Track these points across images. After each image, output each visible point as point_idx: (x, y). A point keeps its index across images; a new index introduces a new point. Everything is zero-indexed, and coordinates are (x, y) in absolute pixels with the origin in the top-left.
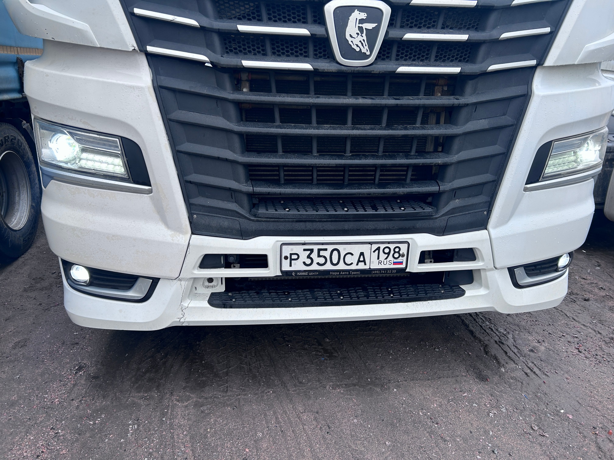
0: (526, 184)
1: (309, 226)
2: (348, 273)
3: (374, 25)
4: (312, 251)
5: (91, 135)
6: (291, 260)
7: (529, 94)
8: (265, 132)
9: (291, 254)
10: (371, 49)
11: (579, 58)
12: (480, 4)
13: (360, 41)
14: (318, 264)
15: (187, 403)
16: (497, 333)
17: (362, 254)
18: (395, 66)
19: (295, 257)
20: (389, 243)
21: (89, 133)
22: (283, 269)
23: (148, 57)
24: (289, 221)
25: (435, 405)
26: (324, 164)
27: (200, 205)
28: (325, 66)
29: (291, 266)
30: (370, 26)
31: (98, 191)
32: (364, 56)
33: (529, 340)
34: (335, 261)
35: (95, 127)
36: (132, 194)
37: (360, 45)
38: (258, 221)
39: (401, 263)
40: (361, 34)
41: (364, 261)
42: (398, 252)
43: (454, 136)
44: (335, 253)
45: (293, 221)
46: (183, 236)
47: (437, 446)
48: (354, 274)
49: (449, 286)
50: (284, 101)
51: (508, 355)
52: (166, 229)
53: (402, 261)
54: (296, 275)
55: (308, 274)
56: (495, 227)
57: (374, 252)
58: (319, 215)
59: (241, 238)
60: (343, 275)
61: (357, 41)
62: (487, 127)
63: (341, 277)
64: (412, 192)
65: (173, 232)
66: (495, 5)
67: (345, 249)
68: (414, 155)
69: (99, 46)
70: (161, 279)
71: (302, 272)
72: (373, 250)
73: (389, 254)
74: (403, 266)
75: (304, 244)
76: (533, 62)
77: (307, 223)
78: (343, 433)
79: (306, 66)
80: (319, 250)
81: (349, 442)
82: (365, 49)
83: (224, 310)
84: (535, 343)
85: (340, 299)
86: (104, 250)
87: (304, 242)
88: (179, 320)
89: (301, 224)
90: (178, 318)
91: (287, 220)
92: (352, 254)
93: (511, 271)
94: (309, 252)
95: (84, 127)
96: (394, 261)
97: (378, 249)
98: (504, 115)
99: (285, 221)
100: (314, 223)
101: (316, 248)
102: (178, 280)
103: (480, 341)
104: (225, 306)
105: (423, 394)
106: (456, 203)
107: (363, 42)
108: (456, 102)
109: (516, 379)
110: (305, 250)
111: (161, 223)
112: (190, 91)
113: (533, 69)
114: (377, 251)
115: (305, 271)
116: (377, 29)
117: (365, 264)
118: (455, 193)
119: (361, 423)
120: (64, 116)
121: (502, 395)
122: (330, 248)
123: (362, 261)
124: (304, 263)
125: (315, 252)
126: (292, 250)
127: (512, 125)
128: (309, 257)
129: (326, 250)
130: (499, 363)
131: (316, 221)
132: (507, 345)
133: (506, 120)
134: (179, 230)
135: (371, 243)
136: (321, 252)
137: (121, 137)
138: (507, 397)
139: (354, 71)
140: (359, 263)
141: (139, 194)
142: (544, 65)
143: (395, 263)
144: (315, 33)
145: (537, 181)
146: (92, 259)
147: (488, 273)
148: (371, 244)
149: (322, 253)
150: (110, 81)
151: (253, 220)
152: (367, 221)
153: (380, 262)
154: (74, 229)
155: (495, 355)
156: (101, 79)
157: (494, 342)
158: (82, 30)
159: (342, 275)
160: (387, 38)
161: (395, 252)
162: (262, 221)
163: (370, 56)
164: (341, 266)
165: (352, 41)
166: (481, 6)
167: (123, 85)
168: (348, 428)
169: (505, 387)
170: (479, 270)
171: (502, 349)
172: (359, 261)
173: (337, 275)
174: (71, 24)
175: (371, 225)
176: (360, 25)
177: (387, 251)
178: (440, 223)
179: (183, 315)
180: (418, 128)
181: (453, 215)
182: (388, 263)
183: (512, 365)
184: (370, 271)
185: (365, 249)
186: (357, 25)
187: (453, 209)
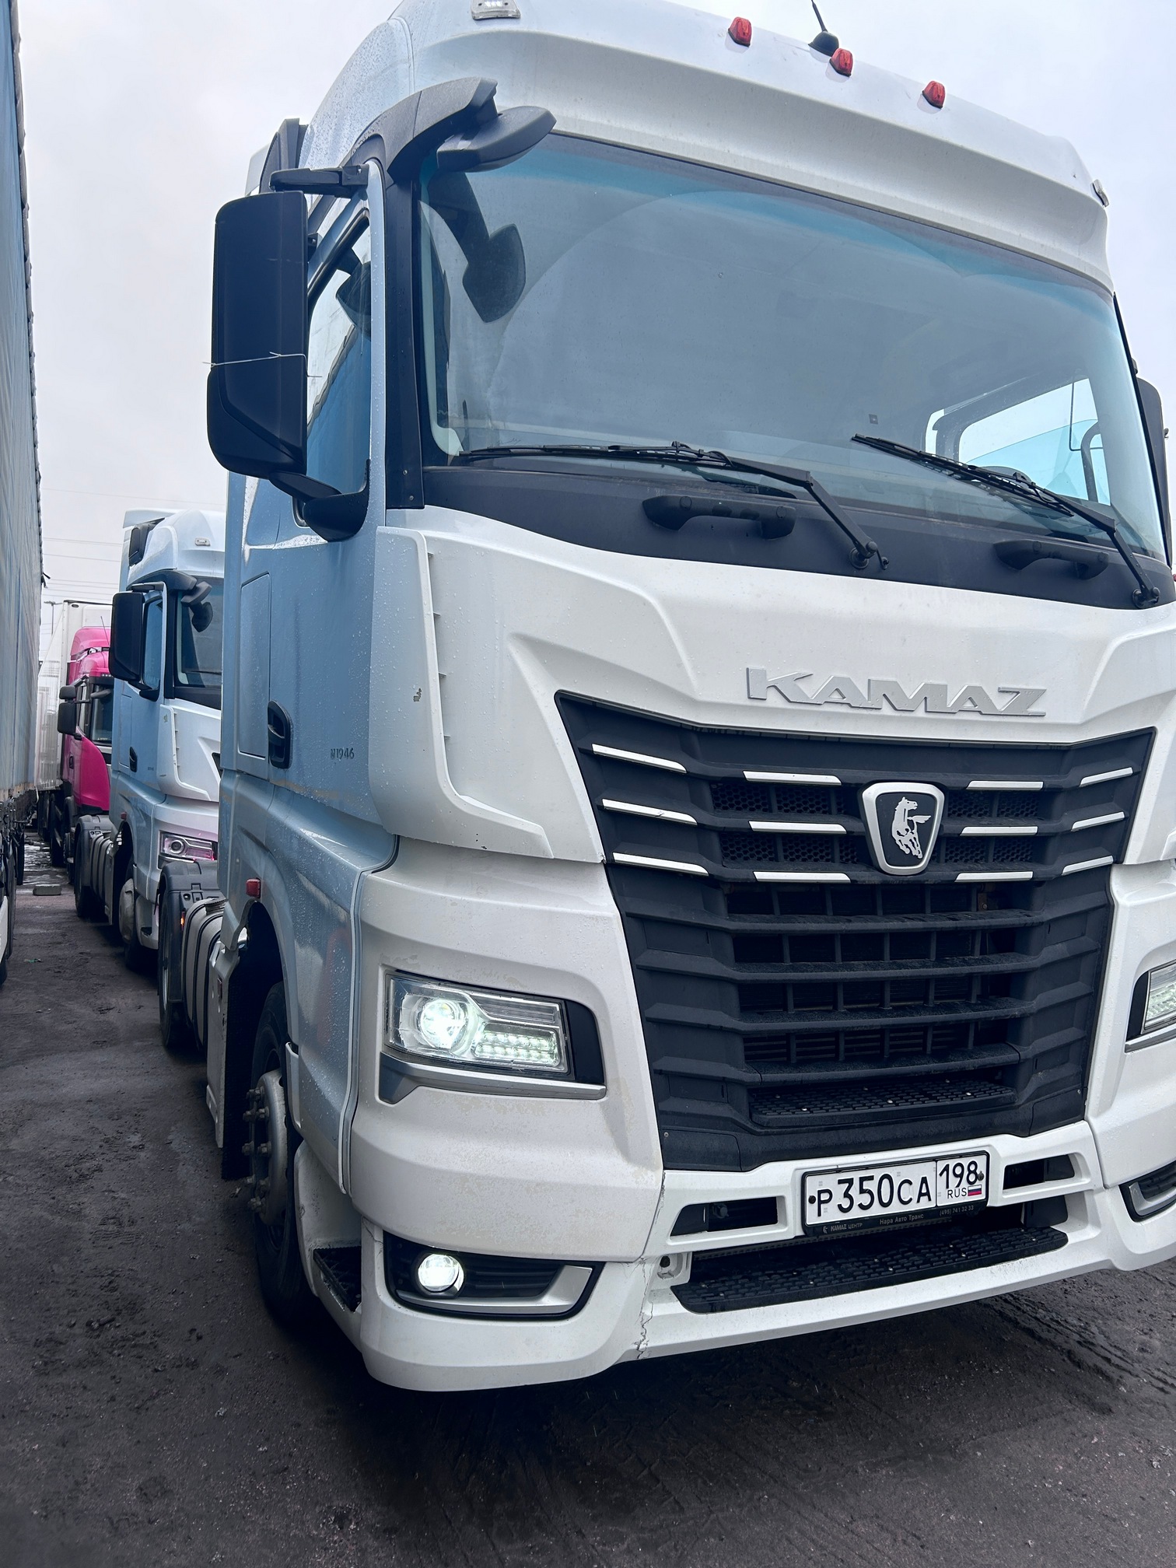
0: (1128, 1040)
1: (844, 1136)
2: (905, 1219)
3: (927, 818)
4: (850, 1182)
5: (513, 999)
6: (821, 1202)
7: (1112, 903)
8: (764, 978)
9: (820, 1192)
10: (924, 850)
11: (1164, 852)
12: (1047, 786)
13: (911, 840)
14: (861, 1206)
15: (625, 1546)
16: (1071, 1328)
17: (924, 1180)
18: (953, 873)
19: (825, 1197)
20: (961, 1156)
21: (511, 997)
22: (809, 1222)
23: (609, 869)
24: (814, 1131)
25: (1061, 1468)
26: (865, 1027)
27: (674, 1113)
28: (866, 876)
29: (819, 1215)
30: (921, 819)
31: (513, 1100)
32: (916, 860)
33: (1127, 1332)
34: (885, 1200)
35: (526, 987)
36: (571, 1101)
37: (910, 845)
38: (767, 1134)
39: (978, 1192)
40: (912, 830)
41: (928, 1194)
42: (974, 1172)
43: (1026, 972)
44: (886, 1182)
45: (819, 1130)
46: (653, 1174)
47: (1108, 1531)
48: (915, 1220)
49: (1036, 1228)
50: (807, 929)
51: (1113, 1364)
52: (625, 1163)
53: (980, 1187)
54: (829, 1232)
55: (847, 1227)
56: (1098, 1115)
57: (941, 1174)
58: (859, 1114)
59: (739, 1169)
60: (899, 1223)
61: (906, 840)
62: (1068, 955)
63: (897, 1226)
64: (985, 1066)
65: (636, 1168)
66: (1063, 787)
67: (899, 1174)
68: (975, 1004)
69: (553, 857)
70: (607, 1265)
71: (838, 1224)
72: (939, 1173)
73: (961, 1176)
74: (982, 1197)
75: (838, 1171)
76: (1109, 860)
77: (841, 1132)
78: (947, 1542)
79: (842, 877)
80: (862, 1180)
81: (968, 1555)
82: (916, 851)
83: (711, 1316)
84: (1140, 1337)
85: (888, 1273)
86: (518, 1214)
87: (836, 1167)
88: (636, 1347)
89: (832, 1133)
90: (635, 1343)
91: (811, 1128)
92: (910, 1183)
93: (1124, 1188)
94: (847, 1185)
95: (507, 988)
96: (970, 1188)
97: (947, 1168)
98: (1083, 935)
99: (808, 1131)
100: (851, 1131)
101: (856, 1176)
102: (640, 1263)
103: (1053, 1345)
104: (713, 1308)
105: (1029, 1453)
106: (1040, 1078)
107: (913, 841)
108: (1028, 920)
109: (1152, 1401)
110: (840, 1182)
111: (615, 1152)
112: (672, 920)
113: (1107, 869)
114: (945, 1172)
115: (842, 1222)
116: (930, 822)
117: (930, 1200)
118: (1037, 1062)
119: (964, 1520)
120: (475, 970)
121: (1149, 1431)
122: (878, 1174)
123: (924, 1195)
124: (840, 1206)
125: (856, 1183)
126: (821, 1184)
127: (1096, 950)
128: (847, 1195)
129: (871, 1178)
130: (1108, 1378)
131: (853, 1127)
132: (1102, 1347)
133: (1087, 942)
134: (644, 1163)
135: (935, 1159)
136: (865, 1183)
137: (566, 1001)
138: (1159, 1433)
139: (903, 881)
140: (921, 1198)
141: (583, 1101)
142: (1124, 863)
143: (971, 1193)
144: (853, 830)
145: (1138, 1035)
146: (492, 1235)
147: (1097, 1197)
148: (936, 1162)
149: (866, 1185)
150: (560, 909)
151: (759, 1134)
152: (927, 1119)
153: (950, 1192)
154: (464, 1178)
155: (1095, 1365)
156: (546, 908)
157: (1077, 1344)
158: (535, 834)
159: (897, 1223)
160: (941, 834)
161: (970, 1172)
162: (773, 1134)
163: (922, 860)
164: (896, 1208)
165: (900, 841)
166: (1048, 789)
167: (581, 915)
168: (949, 1532)
169: (1143, 1417)
170: (1081, 1193)
171: (1096, 1354)
172: (921, 1194)
173: (890, 1224)
174: (519, 827)
175: (932, 1126)
176: (910, 818)
177: (958, 1171)
178: (1024, 1114)
179: (644, 1336)
180: (978, 962)
181: (1039, 1100)
182: (961, 1193)
183: (1130, 1380)
184: (937, 1211)
185: (927, 1170)
186: (907, 818)
187: (1039, 1088)
